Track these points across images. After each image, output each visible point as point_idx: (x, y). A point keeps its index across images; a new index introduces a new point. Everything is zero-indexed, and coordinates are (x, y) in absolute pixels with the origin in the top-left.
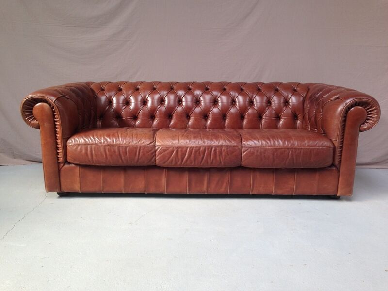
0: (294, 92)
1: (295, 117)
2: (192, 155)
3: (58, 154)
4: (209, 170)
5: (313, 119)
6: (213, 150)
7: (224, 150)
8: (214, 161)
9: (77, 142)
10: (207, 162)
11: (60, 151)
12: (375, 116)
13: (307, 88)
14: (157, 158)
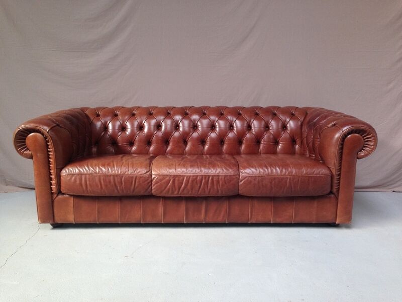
0: (292, 116)
1: (293, 141)
2: (189, 185)
3: (51, 184)
4: (206, 198)
5: (311, 144)
6: (210, 178)
7: (221, 179)
8: (212, 191)
9: (71, 171)
10: (205, 192)
11: (53, 182)
12: (372, 144)
13: (305, 112)
14: (153, 188)
